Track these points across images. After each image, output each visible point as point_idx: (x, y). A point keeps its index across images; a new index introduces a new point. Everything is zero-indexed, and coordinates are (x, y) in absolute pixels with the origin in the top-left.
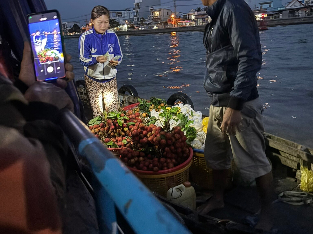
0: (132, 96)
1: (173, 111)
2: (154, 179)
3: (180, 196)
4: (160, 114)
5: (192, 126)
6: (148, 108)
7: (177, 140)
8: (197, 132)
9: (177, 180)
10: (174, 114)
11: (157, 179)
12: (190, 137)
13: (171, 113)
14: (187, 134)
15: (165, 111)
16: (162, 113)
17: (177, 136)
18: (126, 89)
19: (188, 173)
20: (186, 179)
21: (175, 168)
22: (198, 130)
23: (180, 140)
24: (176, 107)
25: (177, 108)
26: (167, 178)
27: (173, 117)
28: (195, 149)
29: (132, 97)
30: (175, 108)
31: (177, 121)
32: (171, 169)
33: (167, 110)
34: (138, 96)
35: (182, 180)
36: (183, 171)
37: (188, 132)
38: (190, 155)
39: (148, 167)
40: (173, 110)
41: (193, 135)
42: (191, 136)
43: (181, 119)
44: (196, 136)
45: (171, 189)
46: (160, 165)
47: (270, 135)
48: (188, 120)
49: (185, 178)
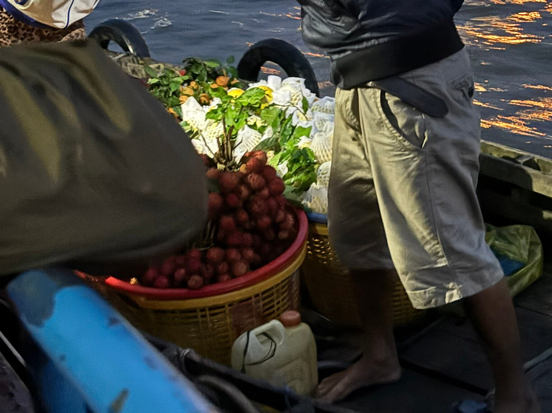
0: (128, 55)
1: (249, 101)
2: (194, 310)
3: (269, 355)
4: (208, 113)
5: (306, 146)
6: (174, 93)
7: (253, 191)
8: (320, 164)
9: (261, 310)
10: (253, 109)
11: (203, 310)
12: (299, 180)
13: (243, 107)
14: (290, 170)
15: (225, 102)
16: (216, 107)
17: (254, 179)
18: (110, 35)
19: (295, 288)
20: (290, 303)
21: (253, 275)
22: (322, 159)
23: (266, 192)
24: (258, 88)
25: (262, 92)
26: (230, 305)
27: (249, 119)
28: (313, 215)
29: (130, 58)
30: (255, 90)
31: (262, 130)
32: (242, 280)
33: (231, 97)
34: (148, 56)
35: (275, 308)
36: (279, 282)
37: (292, 166)
38: (300, 234)
39: (171, 277)
40: (249, 97)
41: (309, 172)
42: (302, 176)
43: (274, 126)
44: (316, 176)
45: (243, 339)
46: (207, 270)
47: (537, 157)
48: (294, 128)
49: (285, 301)
